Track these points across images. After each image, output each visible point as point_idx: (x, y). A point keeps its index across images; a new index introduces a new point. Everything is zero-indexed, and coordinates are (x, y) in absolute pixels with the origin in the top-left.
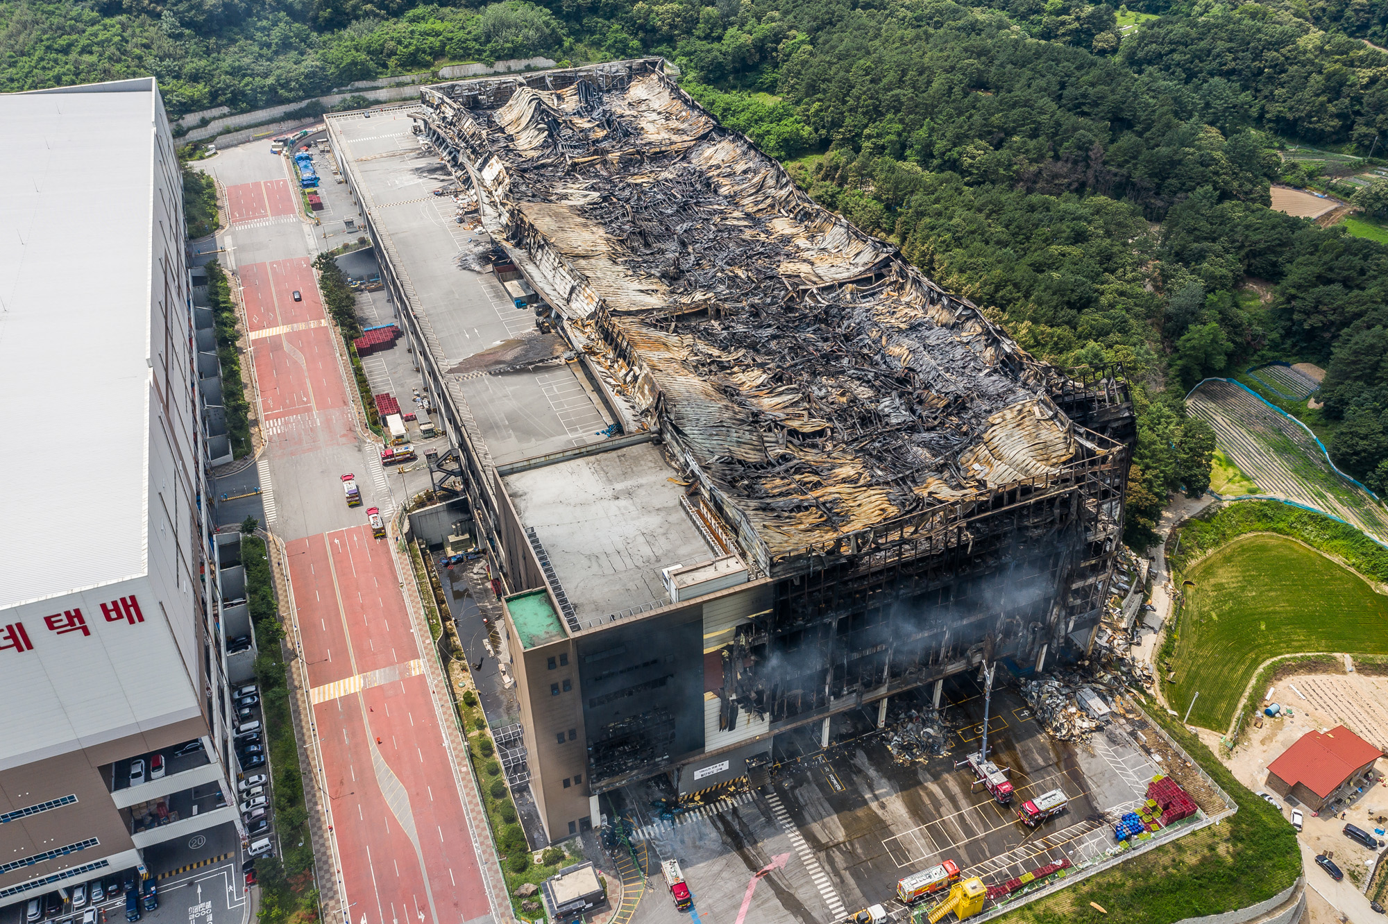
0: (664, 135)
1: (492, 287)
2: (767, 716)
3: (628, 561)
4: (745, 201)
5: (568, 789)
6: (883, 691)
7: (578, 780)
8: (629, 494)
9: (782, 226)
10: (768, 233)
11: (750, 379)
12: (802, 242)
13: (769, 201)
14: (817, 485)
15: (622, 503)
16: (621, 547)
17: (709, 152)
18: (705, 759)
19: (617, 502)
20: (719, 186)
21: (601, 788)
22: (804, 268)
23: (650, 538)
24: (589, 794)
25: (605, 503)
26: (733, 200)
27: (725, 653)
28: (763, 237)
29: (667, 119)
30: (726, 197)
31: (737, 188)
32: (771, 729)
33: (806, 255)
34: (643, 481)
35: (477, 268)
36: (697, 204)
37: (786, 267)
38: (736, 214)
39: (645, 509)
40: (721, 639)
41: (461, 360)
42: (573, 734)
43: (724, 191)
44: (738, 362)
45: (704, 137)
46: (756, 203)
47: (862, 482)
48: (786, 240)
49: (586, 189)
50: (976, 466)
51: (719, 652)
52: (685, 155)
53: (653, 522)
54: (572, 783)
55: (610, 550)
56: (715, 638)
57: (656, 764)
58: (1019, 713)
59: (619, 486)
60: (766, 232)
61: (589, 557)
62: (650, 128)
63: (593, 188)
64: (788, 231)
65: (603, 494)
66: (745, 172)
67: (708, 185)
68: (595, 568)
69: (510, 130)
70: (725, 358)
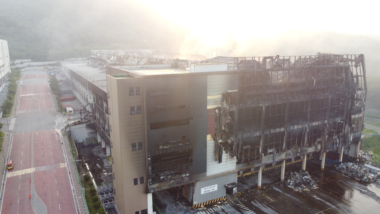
5: (136, 186)
7: (142, 181)
18: (206, 181)
21: (154, 189)
24: (147, 192)
27: (217, 111)
40: (215, 102)
42: (140, 144)
51: (215, 110)
54: (139, 182)
56: (212, 100)
57: (182, 178)
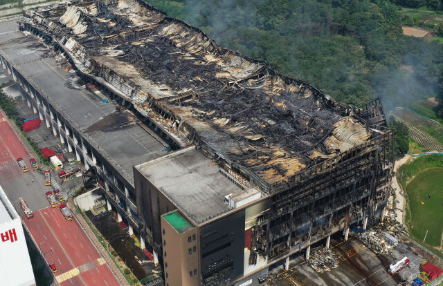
0: (142, 23)
1: (89, 95)
2: (267, 257)
3: (207, 196)
4: (190, 49)
6: (309, 243)
8: (196, 170)
9: (210, 58)
10: (206, 62)
11: (222, 122)
12: (221, 63)
13: (200, 48)
14: (269, 160)
15: (194, 174)
16: (201, 191)
17: (165, 29)
18: (243, 279)
19: (191, 174)
20: (176, 44)
22: (227, 75)
23: (212, 186)
25: (186, 175)
26: (184, 49)
27: (253, 230)
28: (203, 63)
29: (141, 16)
30: (180, 48)
31: (183, 43)
32: (268, 263)
33: (225, 69)
34: (199, 165)
35: (78, 87)
36: (168, 51)
37: (219, 75)
38: (187, 55)
39: (205, 176)
40: (252, 223)
41: (88, 127)
42: (195, 271)
43: (179, 45)
44: (214, 115)
45: (162, 22)
46: (195, 49)
47: (287, 156)
48: (215, 63)
49: (115, 49)
50: (332, 145)
51: (251, 229)
52: (154, 31)
53: (211, 180)
55: (197, 193)
56: (249, 223)
58: (361, 247)
59: (190, 168)
60: (204, 61)
61: (189, 196)
62: (135, 21)
63: (118, 48)
64: (214, 60)
65: (184, 172)
66: (186, 36)
67: (171, 43)
68: (194, 200)
69: (69, 26)
70: (208, 114)
